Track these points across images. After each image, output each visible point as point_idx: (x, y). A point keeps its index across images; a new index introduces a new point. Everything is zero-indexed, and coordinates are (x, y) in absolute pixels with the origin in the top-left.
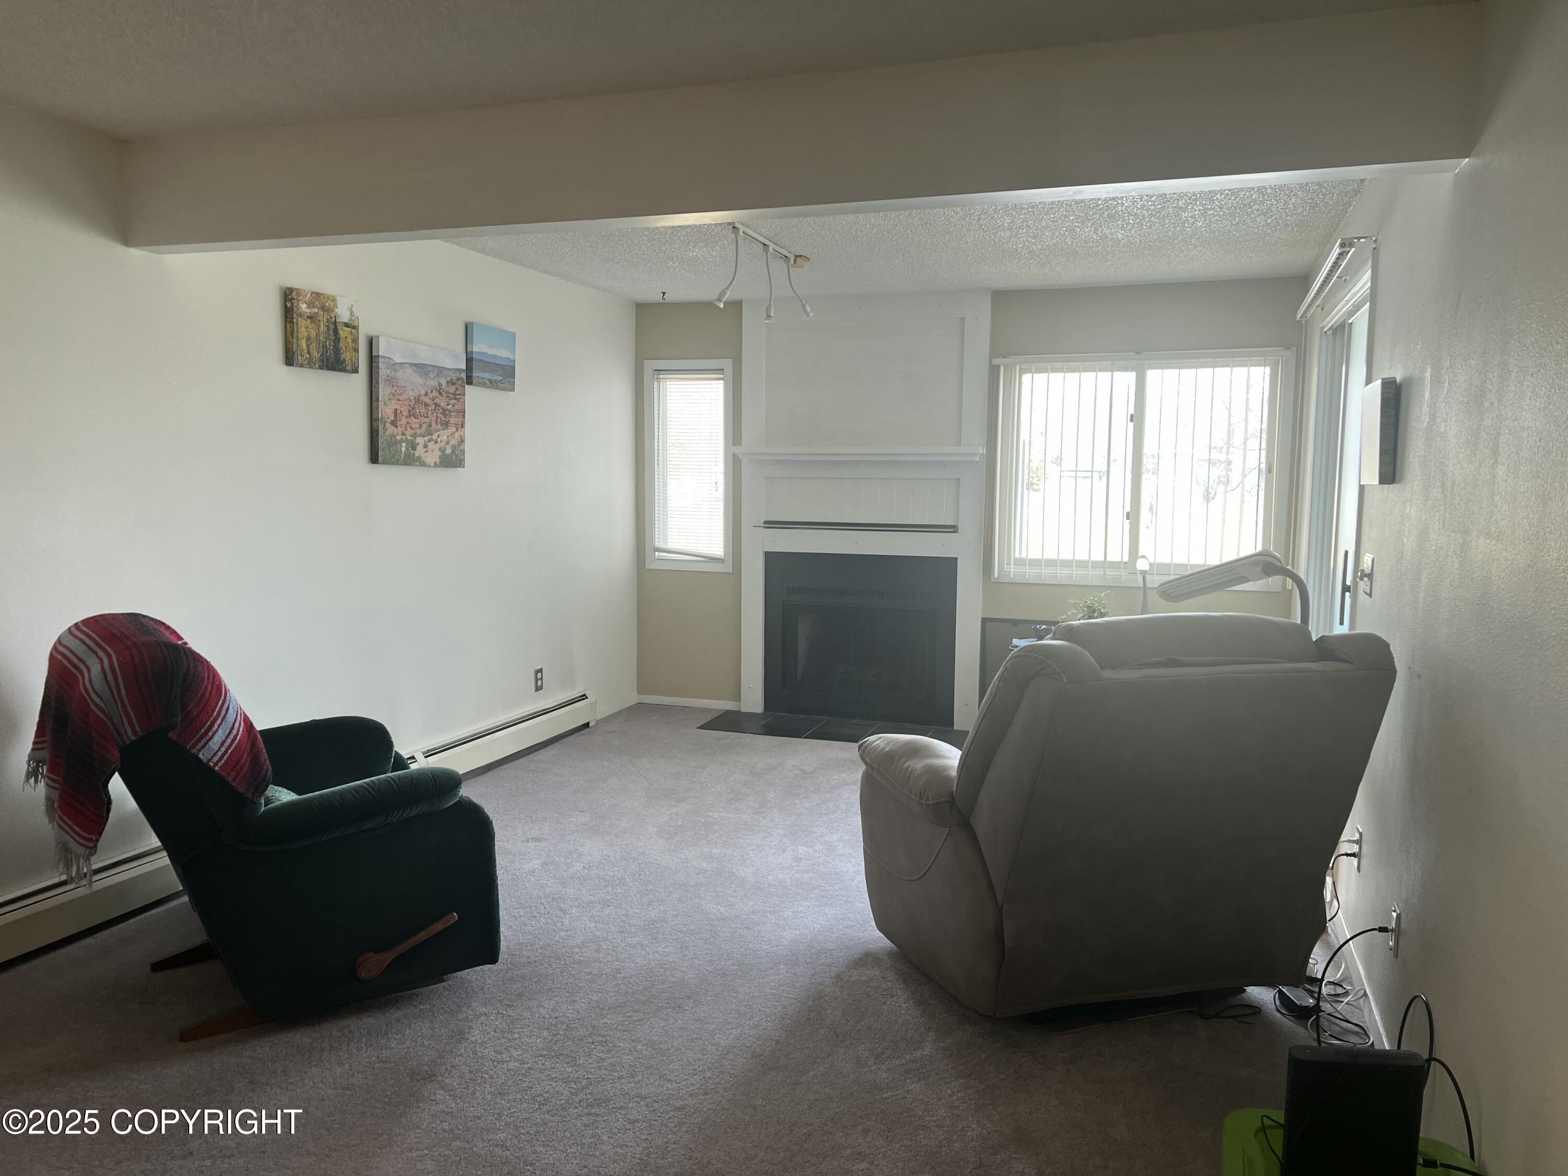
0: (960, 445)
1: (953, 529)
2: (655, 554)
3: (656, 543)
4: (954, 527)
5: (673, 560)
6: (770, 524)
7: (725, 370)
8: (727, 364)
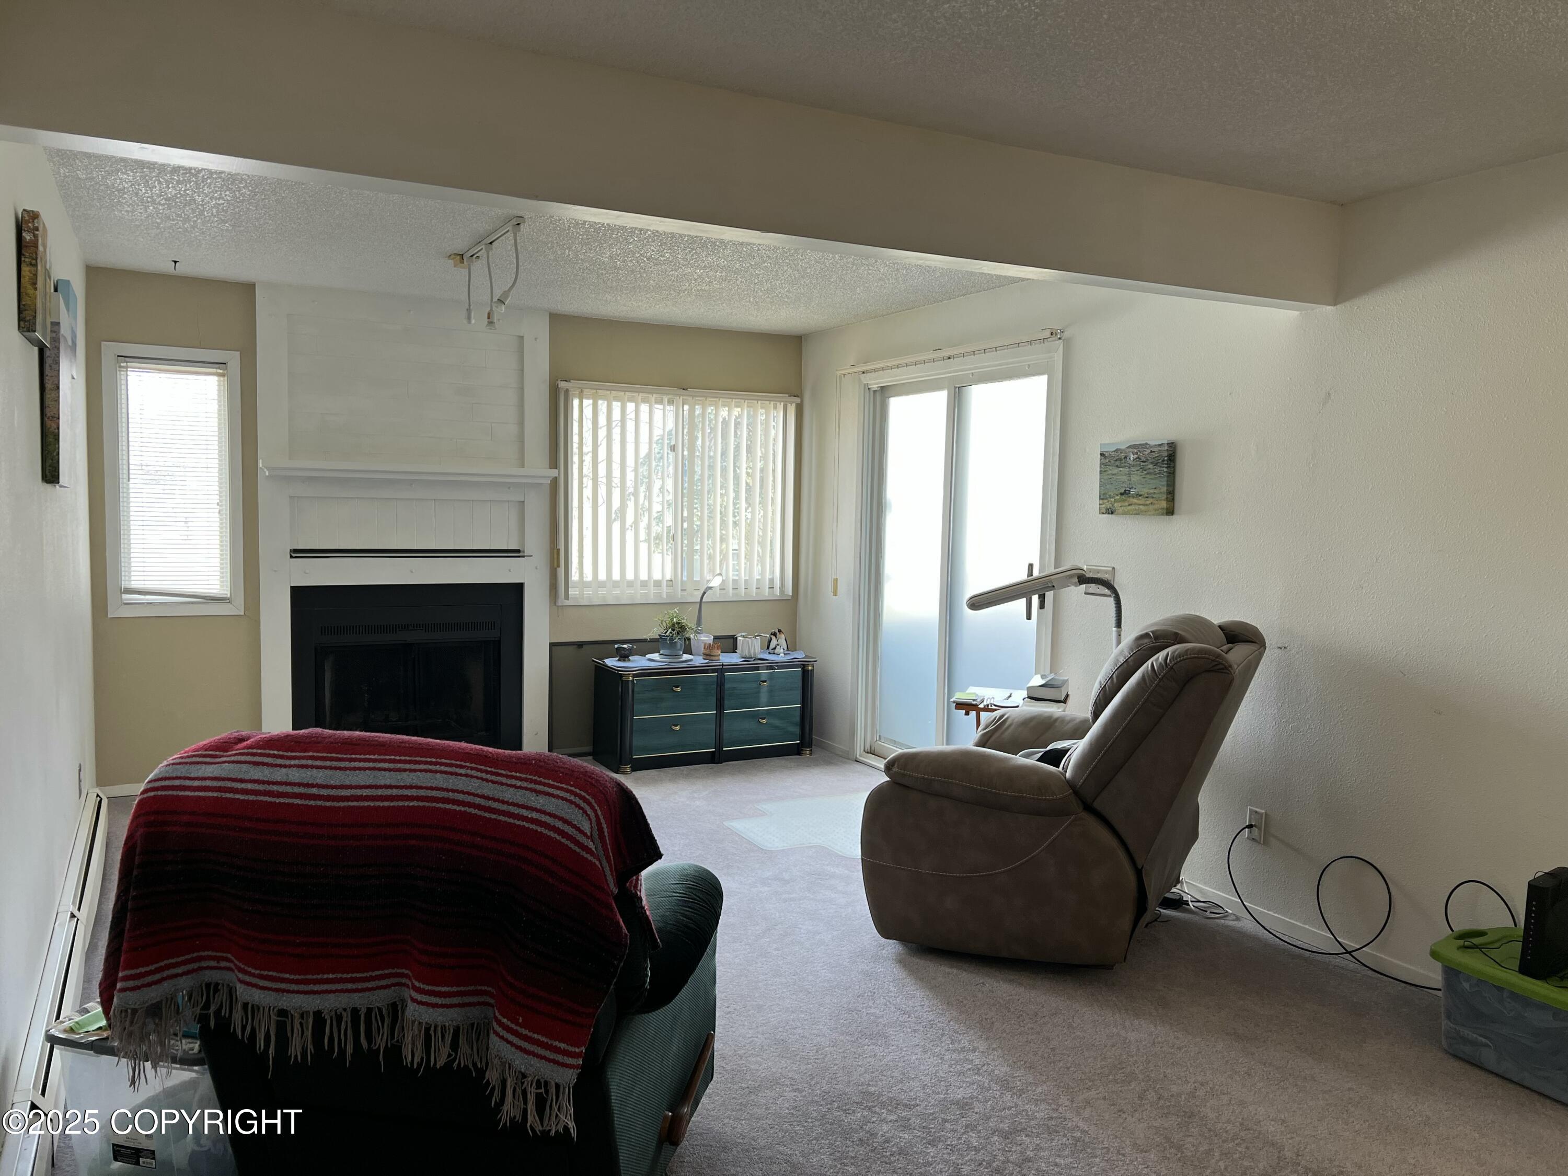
0: (523, 467)
1: (516, 553)
2: (121, 597)
3: (123, 583)
4: (518, 551)
5: (151, 603)
6: (297, 553)
7: (229, 365)
8: (233, 359)
